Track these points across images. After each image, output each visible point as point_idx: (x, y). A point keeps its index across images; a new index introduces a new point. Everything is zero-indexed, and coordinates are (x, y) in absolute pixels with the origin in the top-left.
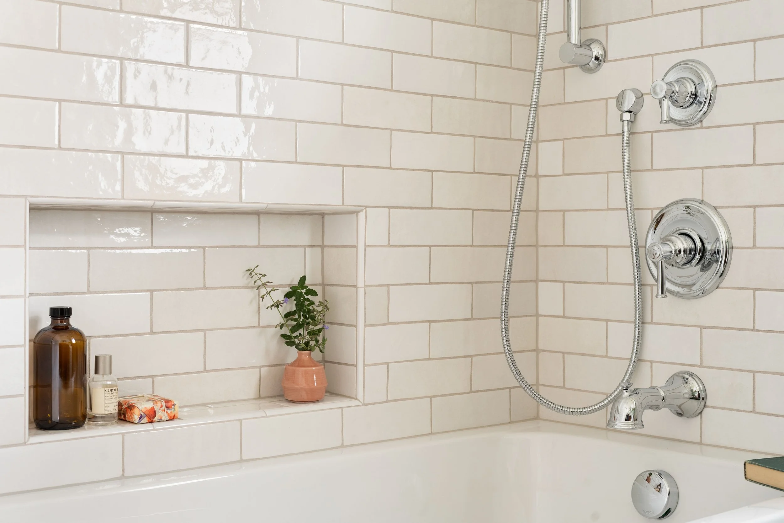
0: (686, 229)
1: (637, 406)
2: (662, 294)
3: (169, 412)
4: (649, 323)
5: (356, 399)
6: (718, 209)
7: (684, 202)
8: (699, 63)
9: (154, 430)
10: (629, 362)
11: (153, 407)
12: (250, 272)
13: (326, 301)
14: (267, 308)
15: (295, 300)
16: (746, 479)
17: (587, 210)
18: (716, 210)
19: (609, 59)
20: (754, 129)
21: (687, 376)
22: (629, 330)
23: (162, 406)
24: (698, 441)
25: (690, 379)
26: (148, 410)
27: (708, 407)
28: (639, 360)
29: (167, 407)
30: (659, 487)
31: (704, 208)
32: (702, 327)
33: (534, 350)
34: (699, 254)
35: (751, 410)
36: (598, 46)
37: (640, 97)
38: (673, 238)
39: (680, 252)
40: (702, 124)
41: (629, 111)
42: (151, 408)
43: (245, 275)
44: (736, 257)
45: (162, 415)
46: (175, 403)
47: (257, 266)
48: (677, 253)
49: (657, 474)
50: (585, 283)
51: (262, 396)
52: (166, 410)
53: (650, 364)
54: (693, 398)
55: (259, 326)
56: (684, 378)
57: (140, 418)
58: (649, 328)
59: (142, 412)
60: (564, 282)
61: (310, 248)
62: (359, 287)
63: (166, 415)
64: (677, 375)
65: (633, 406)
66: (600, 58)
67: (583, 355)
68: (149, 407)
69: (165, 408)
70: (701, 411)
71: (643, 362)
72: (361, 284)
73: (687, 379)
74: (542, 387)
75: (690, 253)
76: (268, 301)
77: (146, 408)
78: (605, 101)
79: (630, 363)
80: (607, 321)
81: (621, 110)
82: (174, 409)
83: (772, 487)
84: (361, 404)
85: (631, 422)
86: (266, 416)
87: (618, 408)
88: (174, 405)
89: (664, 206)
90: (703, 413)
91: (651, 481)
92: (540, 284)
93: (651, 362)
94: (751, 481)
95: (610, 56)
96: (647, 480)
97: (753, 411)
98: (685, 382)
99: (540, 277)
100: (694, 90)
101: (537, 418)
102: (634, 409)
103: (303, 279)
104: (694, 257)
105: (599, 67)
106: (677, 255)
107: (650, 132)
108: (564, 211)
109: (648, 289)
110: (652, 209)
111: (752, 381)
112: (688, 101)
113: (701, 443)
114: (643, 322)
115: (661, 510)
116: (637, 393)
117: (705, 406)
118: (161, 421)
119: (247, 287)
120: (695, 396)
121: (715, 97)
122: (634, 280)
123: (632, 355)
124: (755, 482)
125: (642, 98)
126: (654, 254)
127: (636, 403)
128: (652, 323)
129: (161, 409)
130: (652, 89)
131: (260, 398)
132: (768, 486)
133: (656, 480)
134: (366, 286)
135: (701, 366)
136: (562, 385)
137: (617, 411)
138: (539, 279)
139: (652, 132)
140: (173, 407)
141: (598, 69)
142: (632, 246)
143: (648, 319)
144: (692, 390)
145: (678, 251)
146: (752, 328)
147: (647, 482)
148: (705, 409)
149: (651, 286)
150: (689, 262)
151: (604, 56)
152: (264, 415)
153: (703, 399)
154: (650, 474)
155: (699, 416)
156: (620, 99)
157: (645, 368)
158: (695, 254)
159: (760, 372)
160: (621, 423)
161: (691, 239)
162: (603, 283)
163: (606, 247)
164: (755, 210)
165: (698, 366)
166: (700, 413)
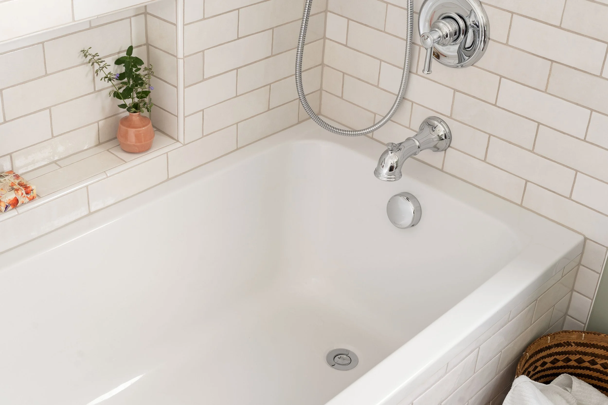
1: (399, 160)
2: (428, 71)
3: (29, 196)
4: (414, 73)
5: (178, 141)
6: (483, 5)
9: (19, 214)
11: (16, 197)
12: (85, 53)
13: (151, 65)
14: (101, 80)
15: (124, 66)
18: (481, 5)
22: (398, 73)
23: (22, 194)
26: (11, 201)
27: (451, 147)
28: (404, 98)
29: (27, 193)
32: (456, 90)
33: (320, 65)
34: (463, 34)
35: (483, 159)
39: (447, 36)
42: (14, 198)
43: (80, 55)
45: (23, 200)
46: (33, 188)
47: (90, 48)
48: (445, 37)
50: (366, 26)
51: (101, 142)
52: (26, 196)
53: (411, 103)
55: (95, 91)
57: (6, 208)
58: (414, 77)
59: (7, 203)
60: (349, 19)
61: (135, 17)
62: (179, 58)
63: (27, 199)
65: (396, 160)
67: (360, 79)
68: (12, 198)
69: (25, 194)
70: (446, 149)
71: (406, 101)
72: (180, 55)
74: (325, 92)
75: (455, 34)
76: (102, 74)
77: (10, 200)
80: (381, 60)
82: (33, 193)
84: (182, 145)
86: (107, 177)
88: (32, 190)
92: (328, 15)
93: (413, 102)
97: (484, 161)
99: (330, 9)
102: (397, 162)
103: (130, 50)
104: (458, 38)
106: (445, 39)
111: (487, 141)
113: (442, 170)
114: (410, 71)
116: (400, 149)
117: (449, 146)
118: (23, 203)
119: (83, 64)
120: (442, 139)
122: (407, 36)
127: (399, 157)
128: (416, 74)
129: (22, 196)
131: (99, 144)
134: (185, 57)
135: (450, 117)
136: (340, 96)
137: (384, 161)
140: (31, 192)
143: (414, 70)
145: (445, 36)
146: (494, 104)
148: (449, 148)
150: (453, 42)
152: (105, 176)
153: (449, 141)
155: (444, 152)
157: (407, 105)
158: (459, 34)
159: (494, 136)
161: (457, 23)
162: (381, 31)
163: (387, 3)
164: (512, 16)
165: (447, 116)
166: (446, 150)
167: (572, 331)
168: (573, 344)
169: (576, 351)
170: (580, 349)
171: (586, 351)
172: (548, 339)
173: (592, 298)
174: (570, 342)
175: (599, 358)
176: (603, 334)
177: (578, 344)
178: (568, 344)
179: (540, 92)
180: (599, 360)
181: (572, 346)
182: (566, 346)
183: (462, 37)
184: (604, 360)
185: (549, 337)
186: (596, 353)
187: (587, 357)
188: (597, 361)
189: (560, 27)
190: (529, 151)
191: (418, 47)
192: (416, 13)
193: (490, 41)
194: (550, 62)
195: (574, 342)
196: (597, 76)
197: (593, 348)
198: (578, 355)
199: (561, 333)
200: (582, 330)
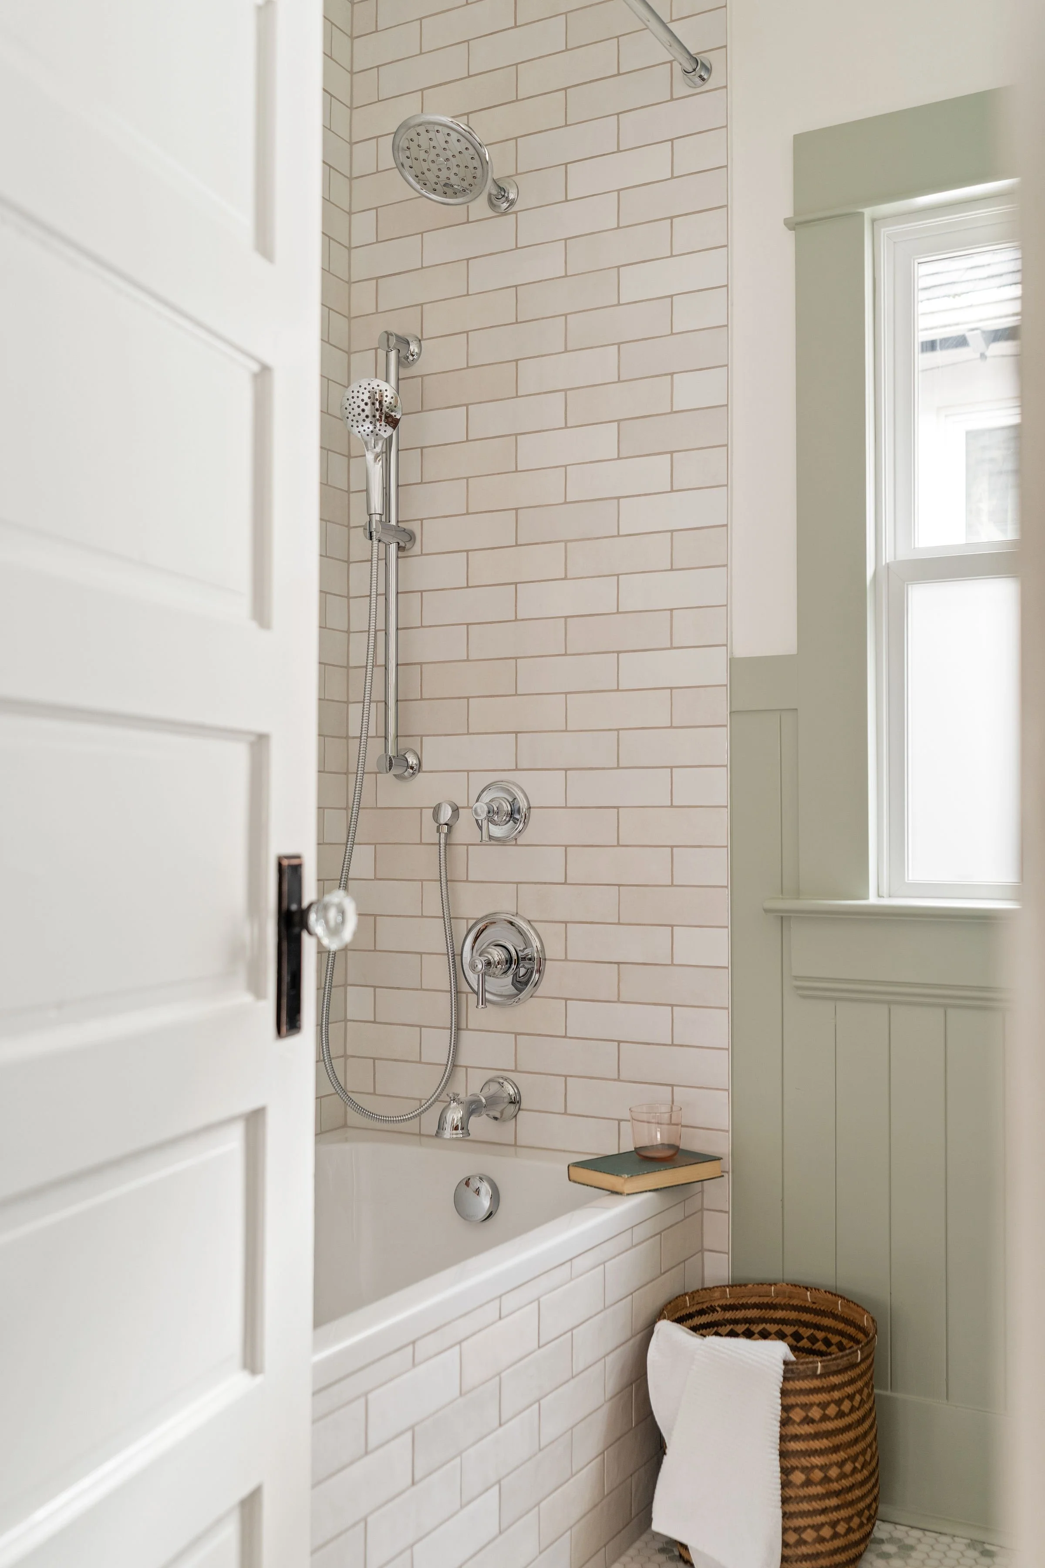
0: (500, 941)
1: (464, 1114)
2: (482, 1005)
4: (464, 1029)
6: (531, 923)
7: (498, 914)
8: (514, 784)
10: (444, 1067)
16: (570, 1180)
17: (400, 916)
18: (530, 923)
19: (423, 770)
20: (566, 851)
21: (501, 1081)
22: (445, 1036)
24: (513, 1143)
25: (505, 1083)
27: (523, 1110)
28: (455, 1065)
30: (478, 1191)
31: (517, 920)
32: (517, 1034)
33: (342, 1056)
34: (515, 964)
35: (563, 1112)
36: (412, 756)
37: (456, 810)
38: (490, 950)
39: (498, 963)
40: (516, 842)
41: (446, 824)
44: (549, 966)
48: (496, 965)
49: (478, 1178)
50: (398, 988)
53: (465, 1069)
54: (511, 1103)
56: (499, 1083)
58: (464, 1034)
60: (375, 987)
64: (491, 1081)
65: (459, 1116)
66: (415, 767)
67: (395, 1060)
70: (516, 1114)
71: (458, 1067)
73: (503, 1083)
74: (351, 1093)
75: (507, 963)
78: (419, 810)
79: (446, 1068)
80: (421, 1027)
81: (437, 822)
83: (595, 1187)
85: (460, 1131)
87: (445, 1118)
89: (480, 917)
90: (517, 1116)
91: (471, 1185)
92: (349, 988)
93: (467, 1067)
94: (575, 1182)
95: (425, 767)
96: (466, 1184)
97: (565, 1113)
98: (501, 1087)
99: (349, 982)
100: (509, 809)
101: (345, 1126)
102: (461, 1119)
104: (510, 967)
105: (414, 776)
106: (496, 967)
107: (465, 844)
108: (375, 916)
109: (464, 996)
110: (467, 919)
111: (564, 1085)
112: (505, 820)
113: (515, 1145)
114: (458, 1029)
115: (483, 1214)
117: (519, 1109)
120: (512, 1100)
121: (529, 815)
122: (451, 987)
123: (448, 1060)
124: (579, 1183)
125: (457, 811)
126: (475, 966)
127: (463, 1111)
128: (467, 1029)
130: (473, 811)
132: (591, 1186)
133: (474, 1183)
135: (515, 1071)
136: (372, 1091)
137: (444, 1120)
138: (348, 983)
139: (468, 845)
141: (412, 778)
142: (448, 954)
143: (463, 1026)
144: (509, 1094)
145: (496, 963)
146: (564, 1035)
147: (466, 1186)
148: (520, 1112)
149: (467, 993)
150: (505, 972)
151: (418, 765)
153: (518, 1102)
154: (469, 1179)
155: (514, 1119)
156: (436, 810)
157: (461, 1073)
158: (511, 964)
159: (571, 1076)
160: (448, 1133)
161: (507, 950)
162: (417, 990)
163: (421, 954)
164: (566, 925)
165: (512, 1071)
166: (516, 1116)
167: (713, 1288)
168: (718, 1309)
169: (724, 1319)
170: (729, 1315)
171: (737, 1318)
172: (686, 1300)
173: (727, 1251)
174: (715, 1306)
175: (754, 1323)
176: (751, 1284)
177: (725, 1308)
178: (712, 1309)
179: (611, 1004)
180: (754, 1327)
181: (717, 1311)
182: (711, 1314)
183: (514, 966)
184: (760, 1325)
185: (687, 1298)
186: (749, 1317)
187: (739, 1326)
188: (752, 1329)
189: (619, 924)
190: (615, 1080)
191: (465, 995)
192: (458, 955)
193: (547, 962)
194: (616, 965)
195: (719, 1306)
196: (669, 965)
197: (743, 1311)
198: (728, 1326)
199: (700, 1292)
200: (727, 1284)
